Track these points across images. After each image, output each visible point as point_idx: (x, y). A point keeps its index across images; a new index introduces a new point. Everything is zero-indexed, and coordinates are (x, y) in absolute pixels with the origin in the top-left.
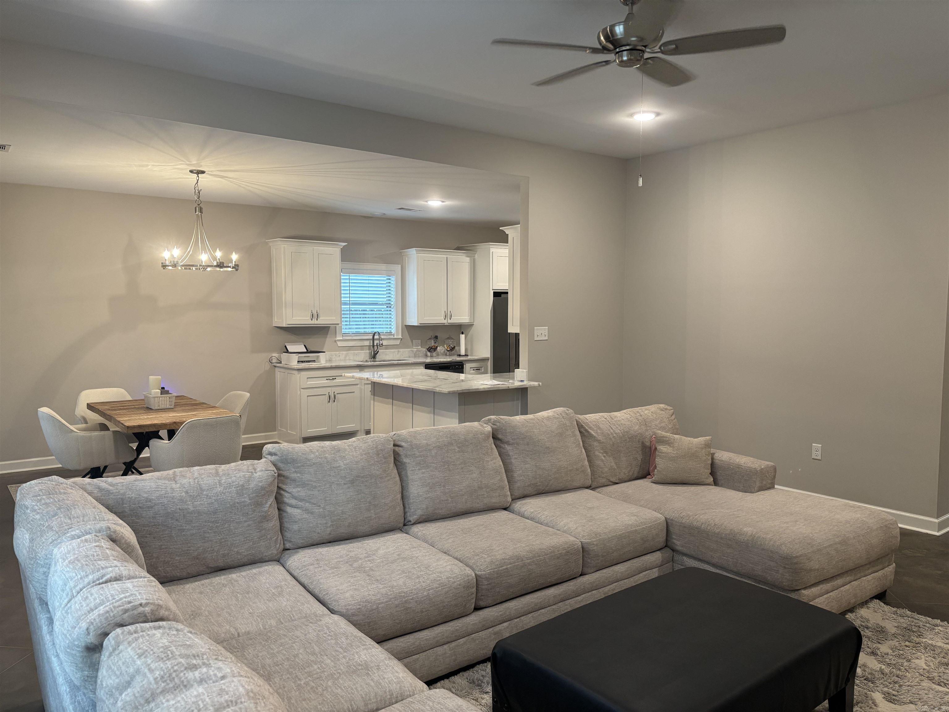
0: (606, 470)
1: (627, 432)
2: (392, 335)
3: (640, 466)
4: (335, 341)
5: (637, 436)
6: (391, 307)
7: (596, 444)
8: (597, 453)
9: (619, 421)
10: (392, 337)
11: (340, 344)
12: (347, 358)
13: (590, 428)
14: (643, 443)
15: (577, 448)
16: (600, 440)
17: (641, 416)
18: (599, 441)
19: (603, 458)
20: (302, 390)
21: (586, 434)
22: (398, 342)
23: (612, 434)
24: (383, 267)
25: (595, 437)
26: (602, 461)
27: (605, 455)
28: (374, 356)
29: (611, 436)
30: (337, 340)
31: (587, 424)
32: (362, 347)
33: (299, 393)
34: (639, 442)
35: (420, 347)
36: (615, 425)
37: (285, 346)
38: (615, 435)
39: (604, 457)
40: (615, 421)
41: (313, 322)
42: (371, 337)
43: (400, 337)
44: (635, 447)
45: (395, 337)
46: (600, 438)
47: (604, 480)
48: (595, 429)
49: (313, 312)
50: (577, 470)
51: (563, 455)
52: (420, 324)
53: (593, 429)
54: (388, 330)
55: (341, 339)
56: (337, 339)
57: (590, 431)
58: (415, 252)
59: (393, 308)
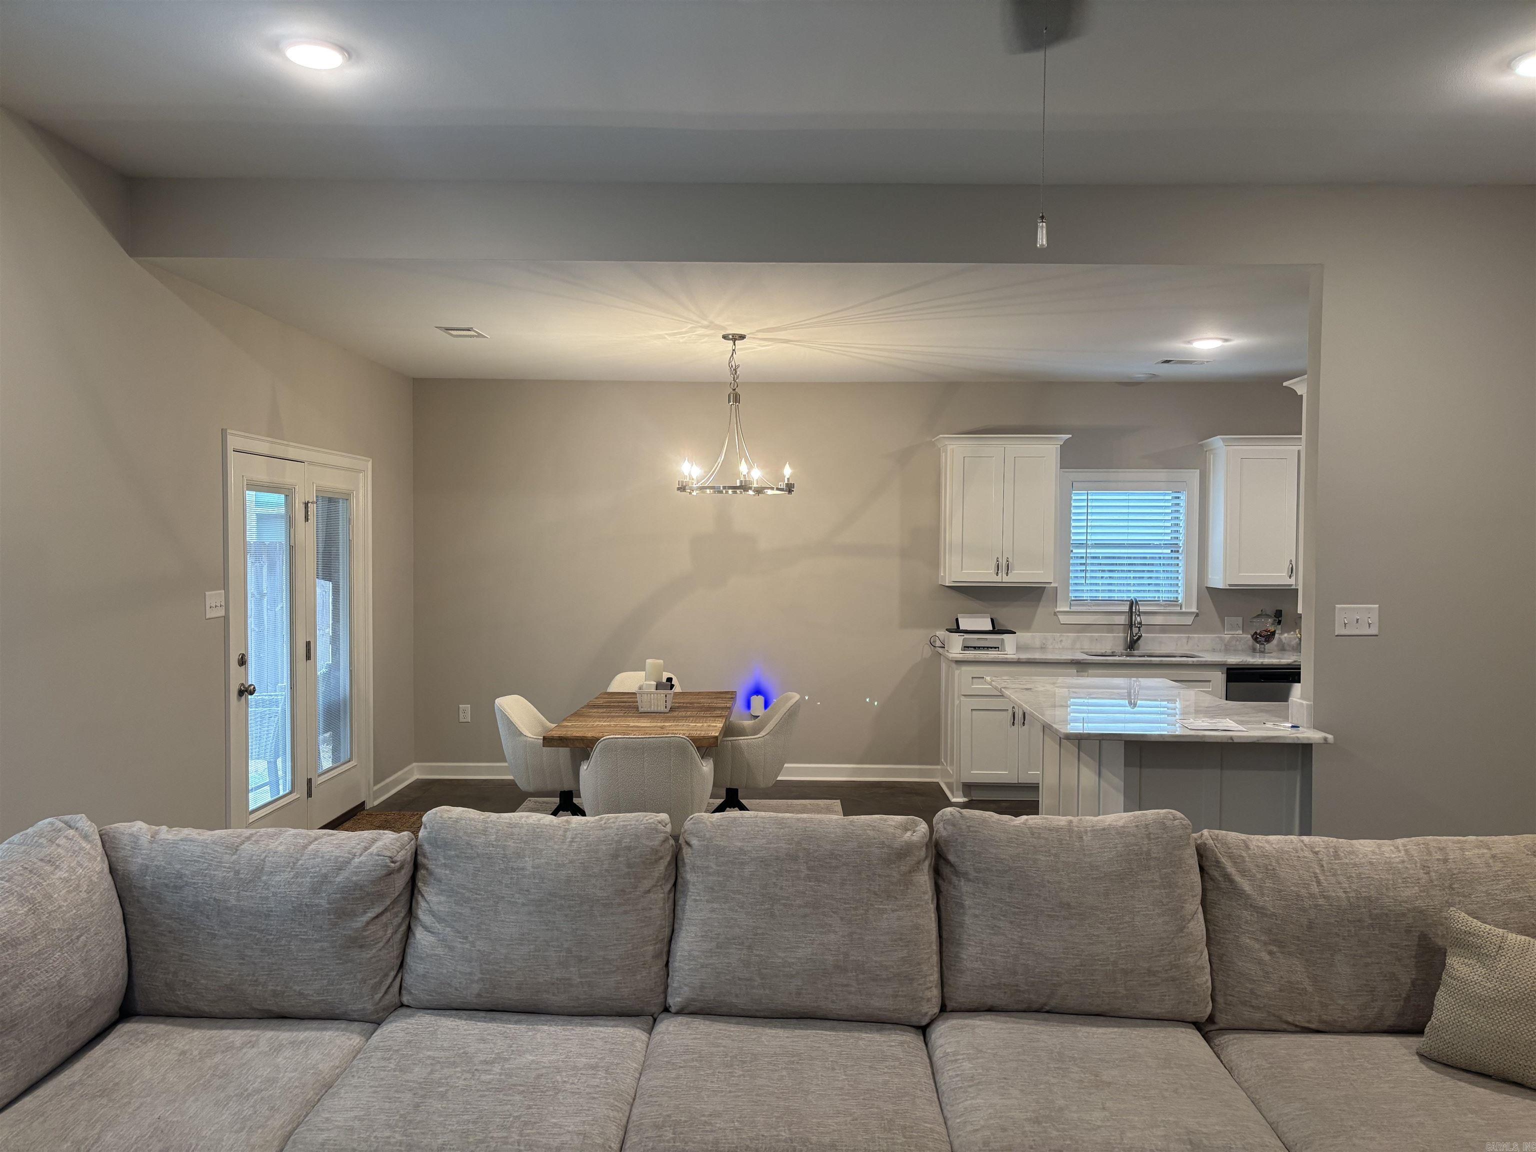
0: (1269, 988)
1: (1369, 899)
2: (1177, 605)
3: (1407, 999)
4: (1055, 614)
5: (1404, 915)
6: (1178, 551)
7: (1246, 914)
8: (1246, 940)
9: (1355, 865)
10: (1178, 609)
11: (1063, 619)
12: (1078, 646)
13: (1243, 872)
14: (1423, 937)
15: (1167, 918)
16: (1263, 908)
17: (1445, 861)
18: (1260, 911)
19: (1266, 957)
20: (963, 698)
21: (1223, 885)
22: (1189, 620)
23: (1312, 896)
24: (1161, 474)
25: (1248, 897)
26: (1260, 962)
27: (1275, 949)
28: (1132, 644)
29: (1307, 903)
30: (1058, 612)
31: (1236, 860)
32: (1110, 627)
33: (957, 702)
34: (1408, 932)
35: (1241, 632)
36: (1334, 875)
37: (957, 620)
38: (1321, 901)
39: (1271, 953)
40: (1342, 864)
41: (998, 579)
42: (1126, 608)
43: (1194, 610)
44: (1392, 945)
45: (1184, 610)
46: (1266, 901)
47: (1258, 1016)
48: (1259, 876)
49: (1000, 560)
50: (1150, 972)
51: (1109, 929)
52: (1230, 585)
53: (1252, 878)
54: (1172, 596)
55: (1068, 609)
56: (1058, 610)
57: (1238, 878)
58: (1221, 443)
59: (1181, 554)
